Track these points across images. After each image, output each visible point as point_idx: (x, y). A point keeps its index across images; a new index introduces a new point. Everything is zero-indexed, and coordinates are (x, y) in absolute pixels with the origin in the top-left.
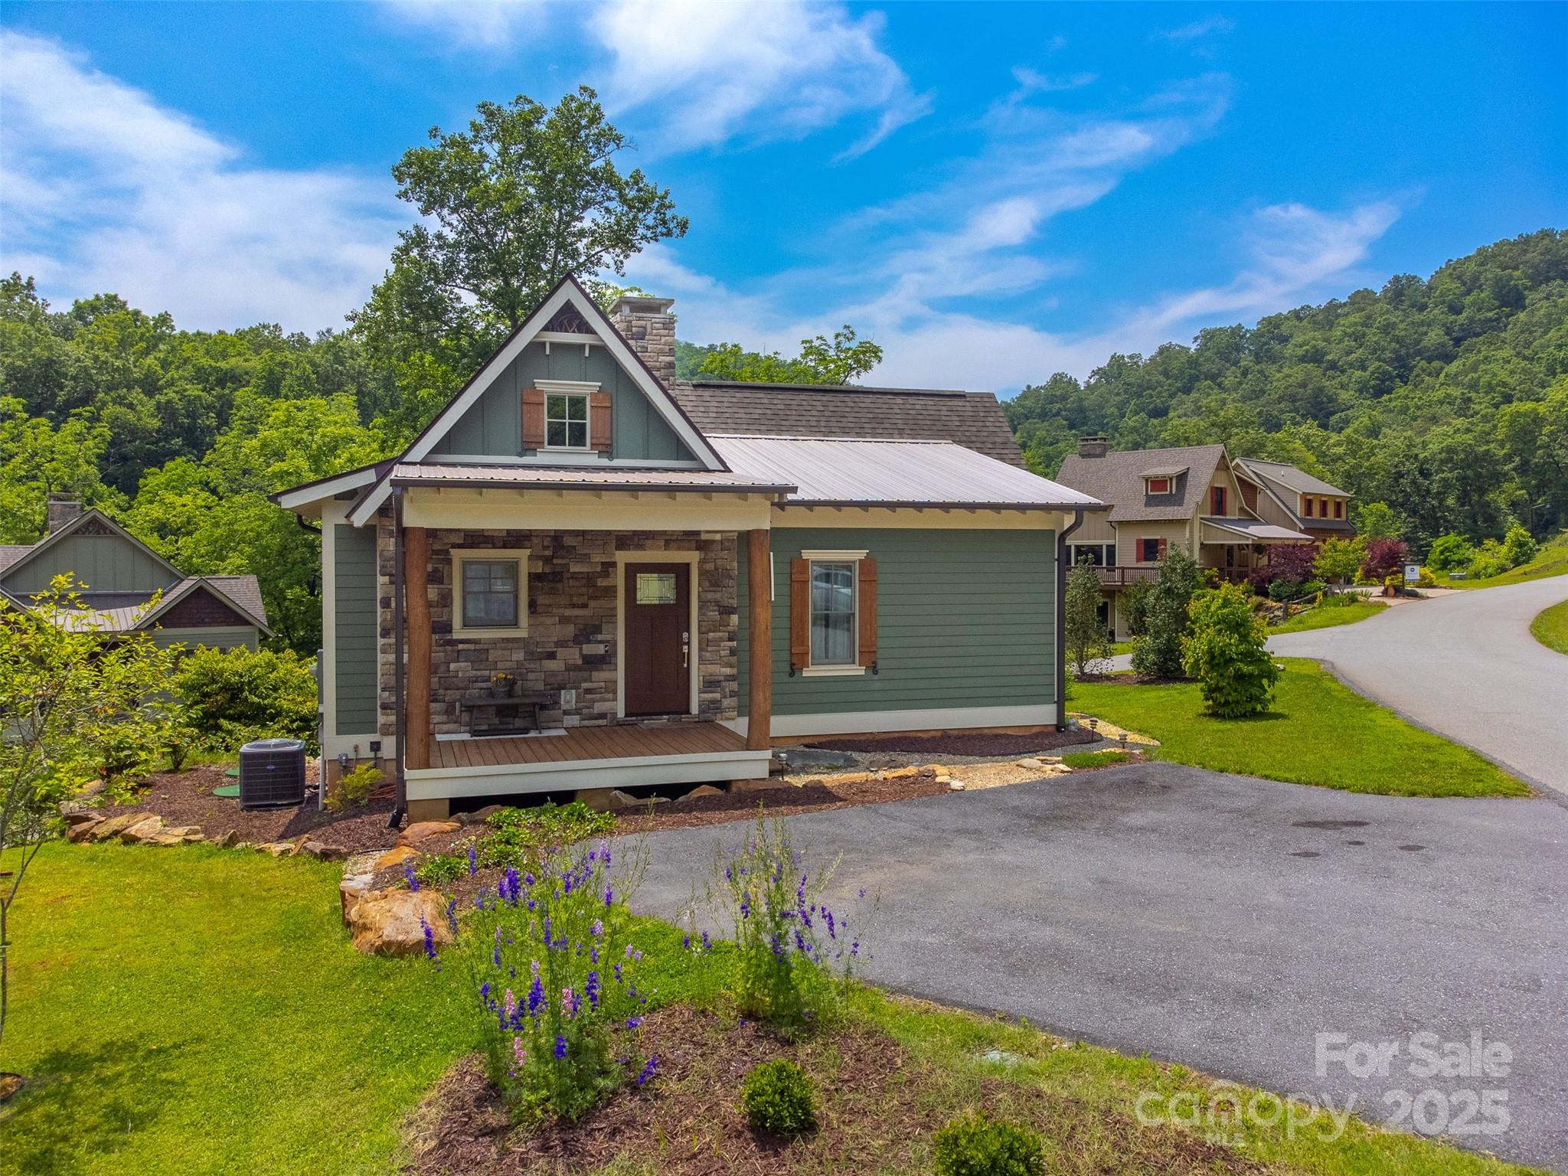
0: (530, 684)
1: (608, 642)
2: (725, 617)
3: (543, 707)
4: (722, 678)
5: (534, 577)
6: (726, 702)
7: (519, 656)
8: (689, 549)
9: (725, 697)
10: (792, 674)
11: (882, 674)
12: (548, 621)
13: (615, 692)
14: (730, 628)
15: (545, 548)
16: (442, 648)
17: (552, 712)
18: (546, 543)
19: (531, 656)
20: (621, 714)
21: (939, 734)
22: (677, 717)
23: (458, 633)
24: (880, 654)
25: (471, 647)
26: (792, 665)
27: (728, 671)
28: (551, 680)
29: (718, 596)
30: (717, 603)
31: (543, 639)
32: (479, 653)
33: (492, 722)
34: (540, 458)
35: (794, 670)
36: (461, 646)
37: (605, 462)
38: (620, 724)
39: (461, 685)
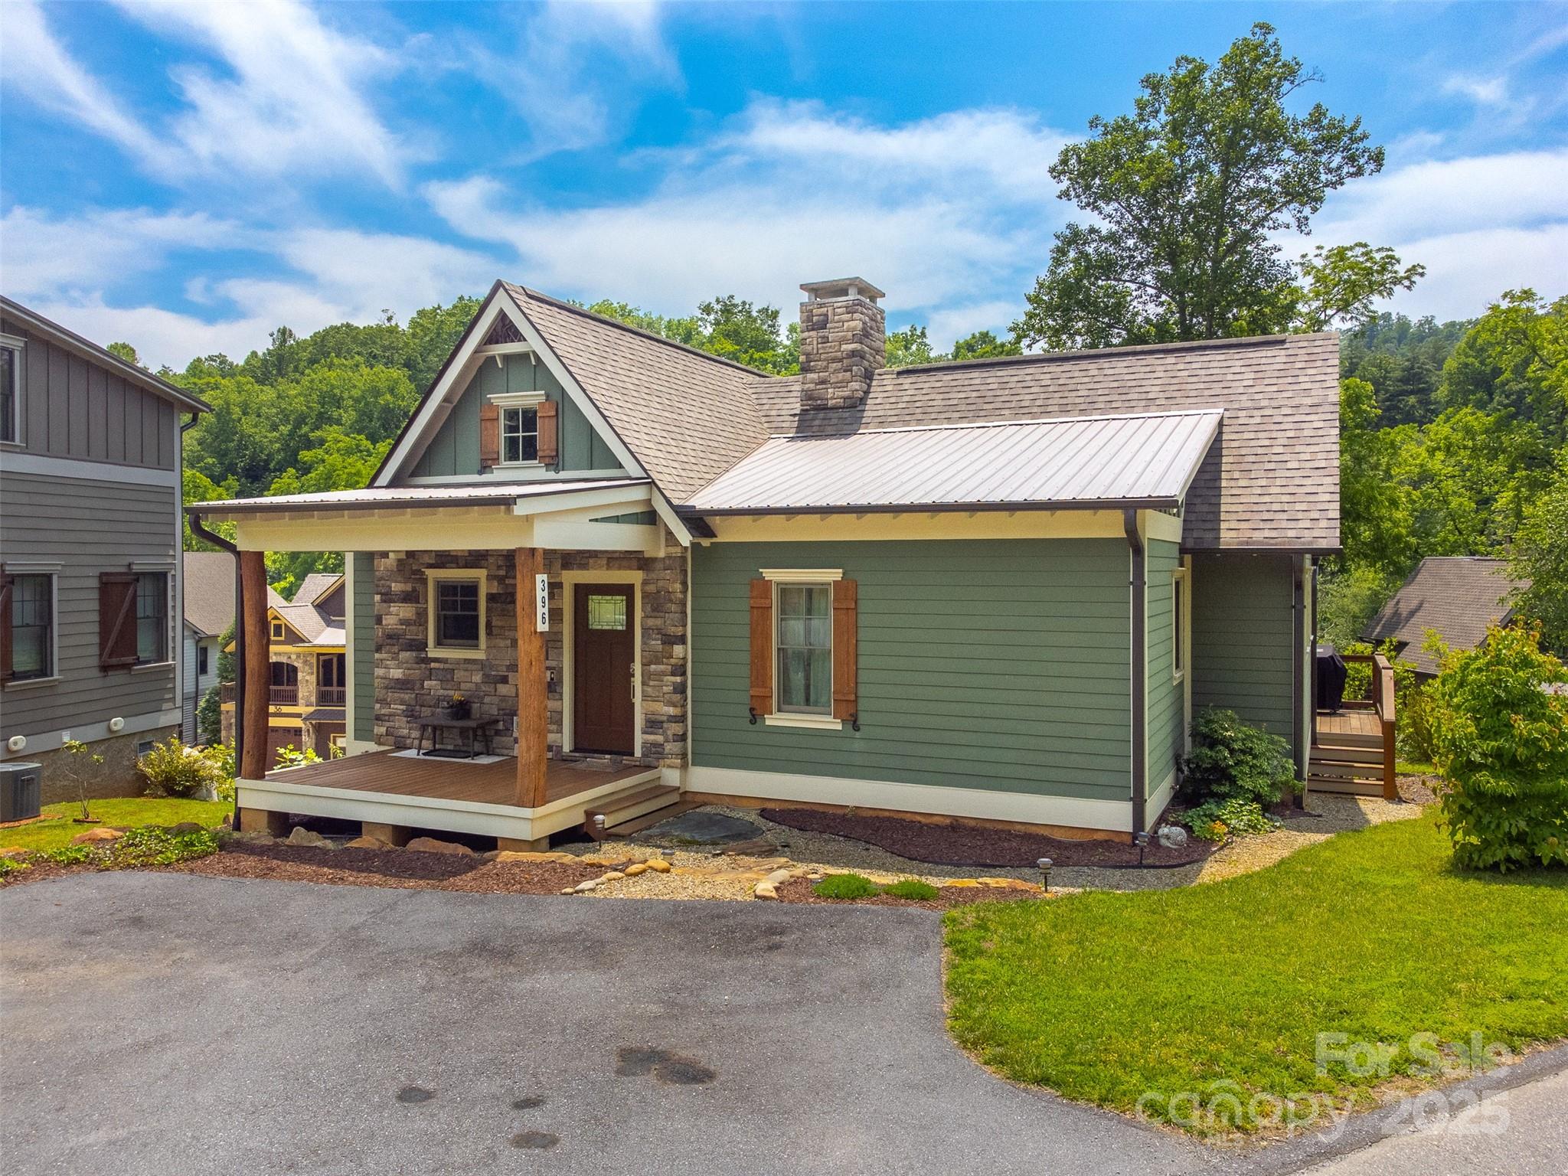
0: (485, 708)
1: (554, 668)
2: (667, 647)
3: (498, 733)
4: (665, 718)
5: (491, 598)
6: (668, 747)
7: (477, 678)
8: (630, 568)
9: (667, 741)
10: (753, 721)
11: (864, 731)
12: (502, 643)
13: (560, 723)
14: (673, 661)
15: (499, 567)
16: (417, 666)
17: (504, 739)
18: (500, 563)
19: (488, 679)
20: (567, 748)
21: (948, 821)
22: (619, 758)
23: (433, 652)
24: (863, 704)
25: (441, 666)
26: (752, 710)
27: (671, 711)
28: (503, 705)
29: (659, 622)
30: (659, 630)
31: (497, 662)
32: (447, 672)
33: (456, 743)
34: (496, 475)
35: (755, 717)
36: (433, 665)
37: (552, 475)
38: (565, 760)
39: (432, 704)
